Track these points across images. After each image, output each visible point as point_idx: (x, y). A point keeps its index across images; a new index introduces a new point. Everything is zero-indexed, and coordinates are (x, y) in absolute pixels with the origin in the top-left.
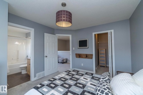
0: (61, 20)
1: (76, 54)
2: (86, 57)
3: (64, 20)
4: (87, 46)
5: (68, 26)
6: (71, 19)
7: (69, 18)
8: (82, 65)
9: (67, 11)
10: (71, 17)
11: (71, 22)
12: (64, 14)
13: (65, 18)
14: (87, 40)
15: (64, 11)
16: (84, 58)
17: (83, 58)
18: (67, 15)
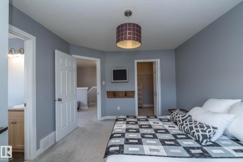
0: (126, 39)
1: (108, 92)
2: (126, 95)
3: (130, 39)
4: (126, 79)
5: (134, 47)
6: (140, 37)
7: (137, 35)
8: (119, 108)
9: (134, 25)
10: (140, 33)
11: (140, 41)
12: (130, 29)
13: (132, 36)
14: (126, 70)
15: (130, 24)
16: (122, 97)
17: (120, 97)
18: (134, 30)
